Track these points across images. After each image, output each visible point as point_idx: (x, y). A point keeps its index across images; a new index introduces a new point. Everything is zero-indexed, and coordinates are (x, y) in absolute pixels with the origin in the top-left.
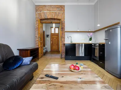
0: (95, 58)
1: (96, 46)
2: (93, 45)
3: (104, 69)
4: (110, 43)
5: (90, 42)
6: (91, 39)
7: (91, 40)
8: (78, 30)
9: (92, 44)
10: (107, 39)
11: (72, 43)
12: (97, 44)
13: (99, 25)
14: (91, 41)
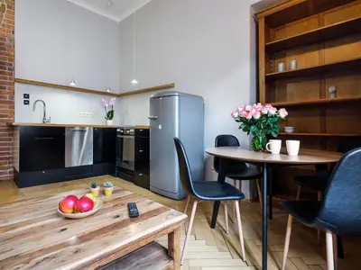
0: (124, 166)
1: (128, 135)
2: (118, 130)
3: (149, 189)
4: (160, 127)
5: (110, 123)
6: (110, 115)
7: (112, 116)
8: (72, 84)
9: (116, 129)
10: (155, 119)
11: (47, 124)
12: (132, 128)
13: (134, 82)
14: (111, 118)
